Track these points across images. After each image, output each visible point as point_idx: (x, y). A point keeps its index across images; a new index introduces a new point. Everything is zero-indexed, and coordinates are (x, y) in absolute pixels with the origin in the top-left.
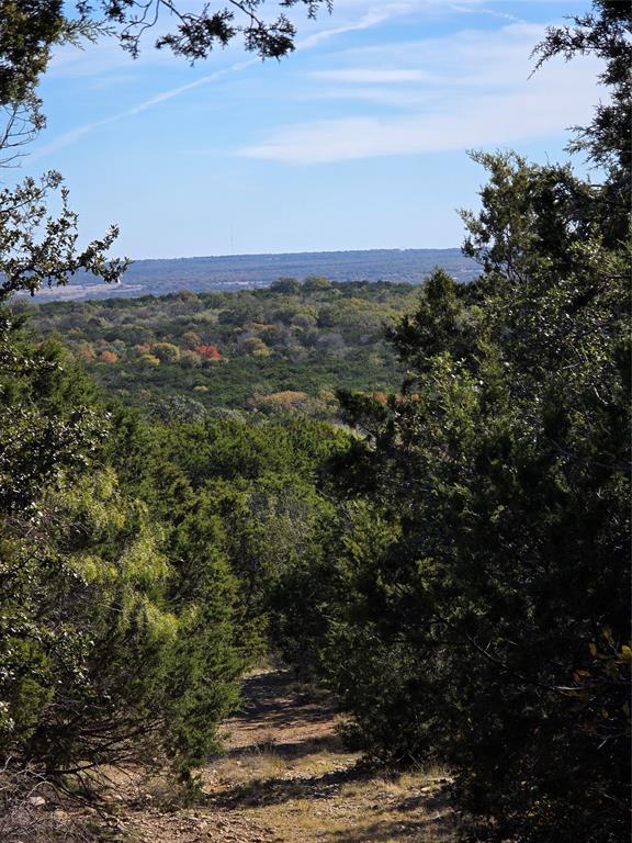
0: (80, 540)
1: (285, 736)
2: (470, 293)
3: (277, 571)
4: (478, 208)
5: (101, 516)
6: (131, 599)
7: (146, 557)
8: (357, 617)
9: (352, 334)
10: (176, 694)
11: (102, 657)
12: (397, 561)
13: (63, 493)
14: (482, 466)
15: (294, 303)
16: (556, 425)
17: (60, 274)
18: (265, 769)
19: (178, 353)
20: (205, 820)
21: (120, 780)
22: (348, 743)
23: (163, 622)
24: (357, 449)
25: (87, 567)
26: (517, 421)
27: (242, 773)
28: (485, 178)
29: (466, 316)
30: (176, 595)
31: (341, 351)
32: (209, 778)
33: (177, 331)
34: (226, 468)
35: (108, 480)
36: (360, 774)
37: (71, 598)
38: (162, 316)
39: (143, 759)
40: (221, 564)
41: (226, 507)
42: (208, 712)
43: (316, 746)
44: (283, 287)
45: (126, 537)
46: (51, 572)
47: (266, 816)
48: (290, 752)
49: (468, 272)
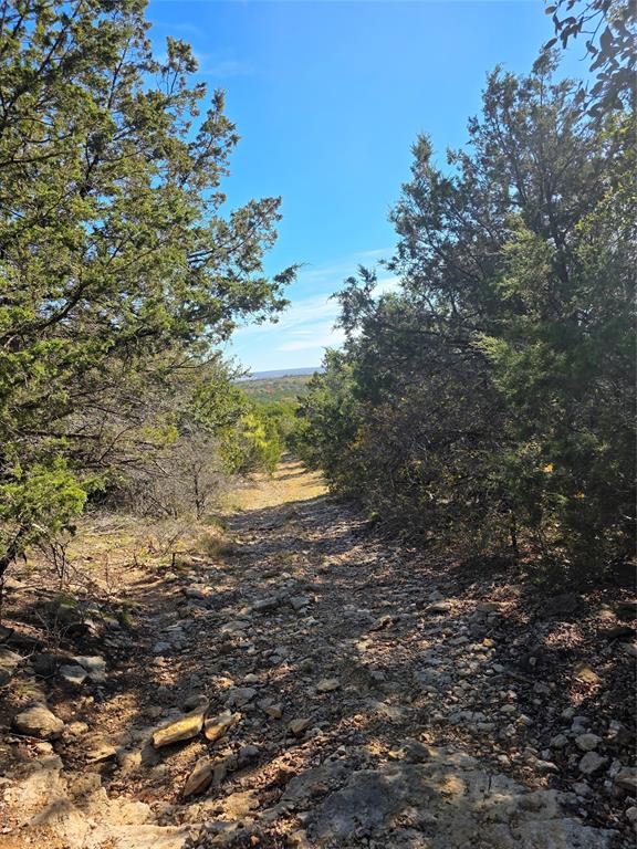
0: (247, 429)
1: (290, 466)
2: (323, 376)
3: (288, 433)
4: (324, 358)
5: (250, 424)
6: (257, 440)
7: (260, 432)
8: (303, 441)
9: (300, 386)
10: (268, 458)
11: (253, 451)
12: (310, 430)
13: (243, 420)
14: (325, 410)
15: (288, 379)
16: (340, 402)
17: (239, 376)
18: (287, 472)
19: (265, 390)
20: (275, 483)
21: (258, 476)
22: (303, 466)
23: (264, 444)
24: (302, 408)
25: (248, 434)
26: (333, 401)
27: (282, 474)
28: (325, 352)
29: (322, 380)
30: (267, 438)
31: (298, 389)
32: (275, 475)
33: (265, 387)
34: (276, 413)
35: (252, 417)
36: (306, 472)
37: (245, 441)
38: (261, 383)
39: (262, 472)
40: (276, 432)
41: (276, 421)
42: (274, 462)
43: (296, 467)
44: (286, 376)
45: (256, 428)
46: (241, 436)
47: (287, 481)
48: (292, 469)
49: (322, 371)
